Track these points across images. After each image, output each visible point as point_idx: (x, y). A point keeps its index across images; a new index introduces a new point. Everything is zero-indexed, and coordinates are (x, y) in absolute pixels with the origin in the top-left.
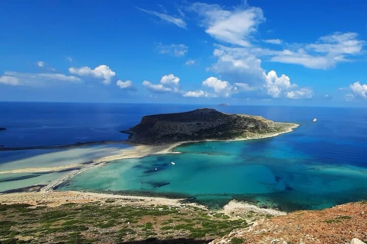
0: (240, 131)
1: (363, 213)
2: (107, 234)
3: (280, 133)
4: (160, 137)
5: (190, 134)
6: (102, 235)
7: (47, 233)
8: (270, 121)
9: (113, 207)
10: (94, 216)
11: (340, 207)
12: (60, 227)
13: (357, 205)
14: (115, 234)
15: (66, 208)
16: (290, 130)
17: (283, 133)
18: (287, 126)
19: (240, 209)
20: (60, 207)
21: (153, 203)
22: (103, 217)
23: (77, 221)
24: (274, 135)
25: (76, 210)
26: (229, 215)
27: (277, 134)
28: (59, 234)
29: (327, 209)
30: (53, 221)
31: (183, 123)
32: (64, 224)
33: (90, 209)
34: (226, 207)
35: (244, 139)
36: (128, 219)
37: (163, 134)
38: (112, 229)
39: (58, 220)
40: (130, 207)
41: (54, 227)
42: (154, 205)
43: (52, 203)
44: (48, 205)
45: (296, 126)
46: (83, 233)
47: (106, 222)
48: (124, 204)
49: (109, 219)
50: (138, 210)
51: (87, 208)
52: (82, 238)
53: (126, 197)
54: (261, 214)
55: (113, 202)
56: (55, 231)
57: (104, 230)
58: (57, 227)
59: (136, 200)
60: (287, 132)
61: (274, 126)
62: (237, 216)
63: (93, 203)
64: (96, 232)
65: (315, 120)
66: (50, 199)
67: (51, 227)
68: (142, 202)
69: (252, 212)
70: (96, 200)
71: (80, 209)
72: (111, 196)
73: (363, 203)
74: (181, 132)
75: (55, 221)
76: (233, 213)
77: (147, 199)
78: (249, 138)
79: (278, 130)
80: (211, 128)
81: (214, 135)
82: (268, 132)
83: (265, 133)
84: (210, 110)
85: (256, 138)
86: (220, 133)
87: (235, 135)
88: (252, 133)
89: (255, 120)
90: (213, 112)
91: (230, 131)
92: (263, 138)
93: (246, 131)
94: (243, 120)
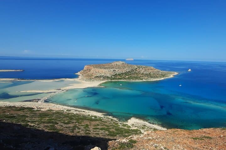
0: (139, 76)
1: (222, 136)
2: (67, 127)
3: (165, 78)
4: (94, 77)
5: (110, 76)
6: (64, 127)
7: (40, 123)
8: (159, 70)
9: (70, 114)
10: (61, 117)
11: (204, 130)
12: (46, 121)
13: (218, 130)
14: (71, 128)
15: (49, 112)
16: (171, 76)
17: (167, 78)
18: (170, 73)
19: (137, 123)
20: (46, 111)
21: (89, 114)
22: (65, 119)
23: (53, 119)
24: (161, 79)
25: (53, 113)
26: (131, 126)
27: (162, 79)
28: (46, 125)
29: (195, 131)
30: (43, 118)
31: (106, 70)
32: (48, 120)
33: (59, 113)
34: (129, 120)
35: (141, 81)
36: (77, 121)
37: (96, 75)
38: (70, 125)
39: (45, 117)
40: (78, 114)
41: (43, 121)
42: (89, 115)
43: (43, 108)
44: (41, 109)
45: (176, 73)
46: (56, 126)
47: (66, 121)
48: (75, 113)
49: (68, 120)
50: (82, 117)
51: (58, 113)
52: (56, 128)
53: (76, 109)
54: (150, 128)
55: (70, 111)
56: (44, 123)
58: (45, 121)
59: (81, 111)
60: (170, 77)
61: (160, 73)
62: (135, 127)
63: (61, 111)
64: (62, 126)
65: (190, 70)
66: (42, 107)
67: (42, 121)
68: (84, 113)
69: (145, 125)
70: (62, 109)
71: (55, 113)
72: (69, 108)
73: (223, 129)
74: (105, 75)
75: (44, 118)
76: (133, 125)
77: (87, 111)
78: (145, 80)
79: (163, 76)
80: (122, 73)
81: (124, 77)
82: (157, 77)
83: (155, 77)
84: (121, 63)
85: (149, 81)
86: (127, 77)
87: (136, 78)
88: (146, 77)
89: (149, 69)
90: (123, 64)
91: (133, 75)
92: (153, 80)
93: (142, 76)
94: (141, 69)
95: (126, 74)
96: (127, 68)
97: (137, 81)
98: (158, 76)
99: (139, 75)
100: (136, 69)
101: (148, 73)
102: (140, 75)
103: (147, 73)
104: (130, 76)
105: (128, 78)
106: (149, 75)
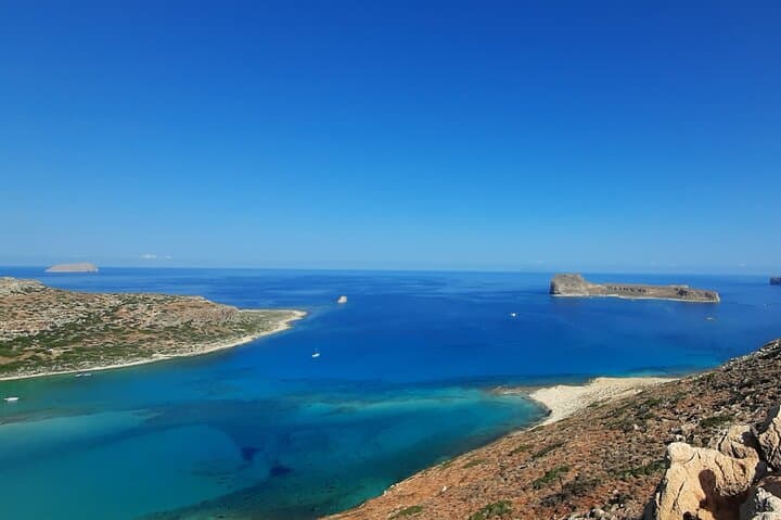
0: (129, 342)
1: (445, 489)
3: (256, 336)
8: (229, 307)
11: (399, 487)
13: (434, 473)
16: (282, 326)
17: (264, 334)
18: (276, 316)
24: (239, 343)
27: (247, 339)
29: (371, 501)
35: (146, 361)
45: (298, 315)
60: (275, 331)
61: (238, 320)
65: (343, 300)
73: (445, 466)
78: (162, 357)
79: (250, 328)
80: (19, 339)
81: (32, 358)
82: (223, 336)
83: (212, 338)
84: (15, 285)
85: (185, 355)
86: (56, 352)
87: (117, 351)
88: (171, 342)
89: (183, 308)
90: (29, 290)
91: (96, 342)
92: (205, 352)
93: (151, 340)
94: (142, 307)
95: (47, 339)
96: (55, 311)
97: (121, 363)
98: (225, 330)
99: (131, 336)
100: (116, 309)
101: (178, 322)
102: (133, 338)
103: (174, 324)
104: (80, 345)
105: (66, 358)
106: (187, 332)
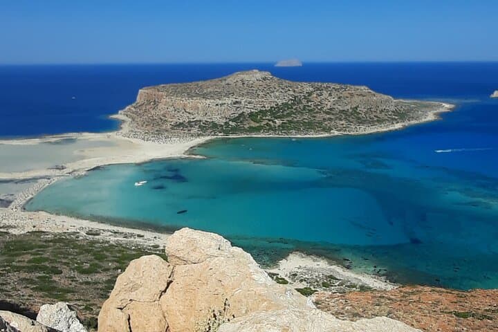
0: (317, 119)
2: (87, 283)
3: (407, 123)
4: (169, 127)
5: (222, 122)
6: (81, 284)
7: (8, 271)
8: (387, 97)
9: (98, 242)
10: (71, 255)
12: (25, 264)
14: (100, 286)
15: (33, 237)
16: (430, 117)
17: (413, 122)
18: (426, 106)
19: (308, 270)
20: (24, 235)
21: (157, 242)
22: (82, 258)
23: (46, 259)
24: (392, 128)
25: (46, 241)
26: (287, 279)
27: (398, 126)
28: (24, 275)
30: (17, 255)
31: (208, 101)
32: (29, 262)
33: (64, 242)
34: (283, 263)
35: (326, 135)
36: (118, 264)
37: (175, 120)
38: (98, 276)
39: (24, 254)
40: (121, 245)
41: (18, 264)
42: (158, 246)
43: (15, 227)
44: (11, 231)
45: (446, 107)
46: (56, 278)
47: (87, 266)
48: (113, 240)
49: (91, 261)
50: (134, 253)
51: (60, 240)
52: (55, 285)
53: (116, 229)
54: (349, 284)
55: (98, 234)
56: (18, 269)
57: (84, 278)
58: (22, 265)
59: (132, 235)
60: (424, 120)
61: (393, 108)
62: (301, 281)
63: (70, 234)
64: (73, 279)
66: (12, 222)
67: (14, 263)
68: (140, 239)
69: (331, 277)
70: (72, 230)
71: (51, 241)
72: (95, 226)
74: (205, 119)
75: (21, 255)
76: (295, 275)
77: (148, 235)
78: (336, 133)
79: (401, 116)
80: (261, 111)
81: (267, 124)
82: (380, 121)
83: (371, 122)
84: (259, 75)
85: (352, 133)
86: (278, 122)
87: (310, 126)
88: (343, 122)
89: (352, 95)
90: (265, 79)
91: (299, 118)
92: (367, 132)
93: (330, 119)
94: (325, 94)
95: (275, 112)
96: (277, 94)
97: (312, 135)
98: (382, 116)
99: (318, 115)
100: (310, 94)
101: (348, 107)
102: (319, 117)
103: (346, 108)
104: (290, 119)
105: (283, 126)
106: (353, 116)
